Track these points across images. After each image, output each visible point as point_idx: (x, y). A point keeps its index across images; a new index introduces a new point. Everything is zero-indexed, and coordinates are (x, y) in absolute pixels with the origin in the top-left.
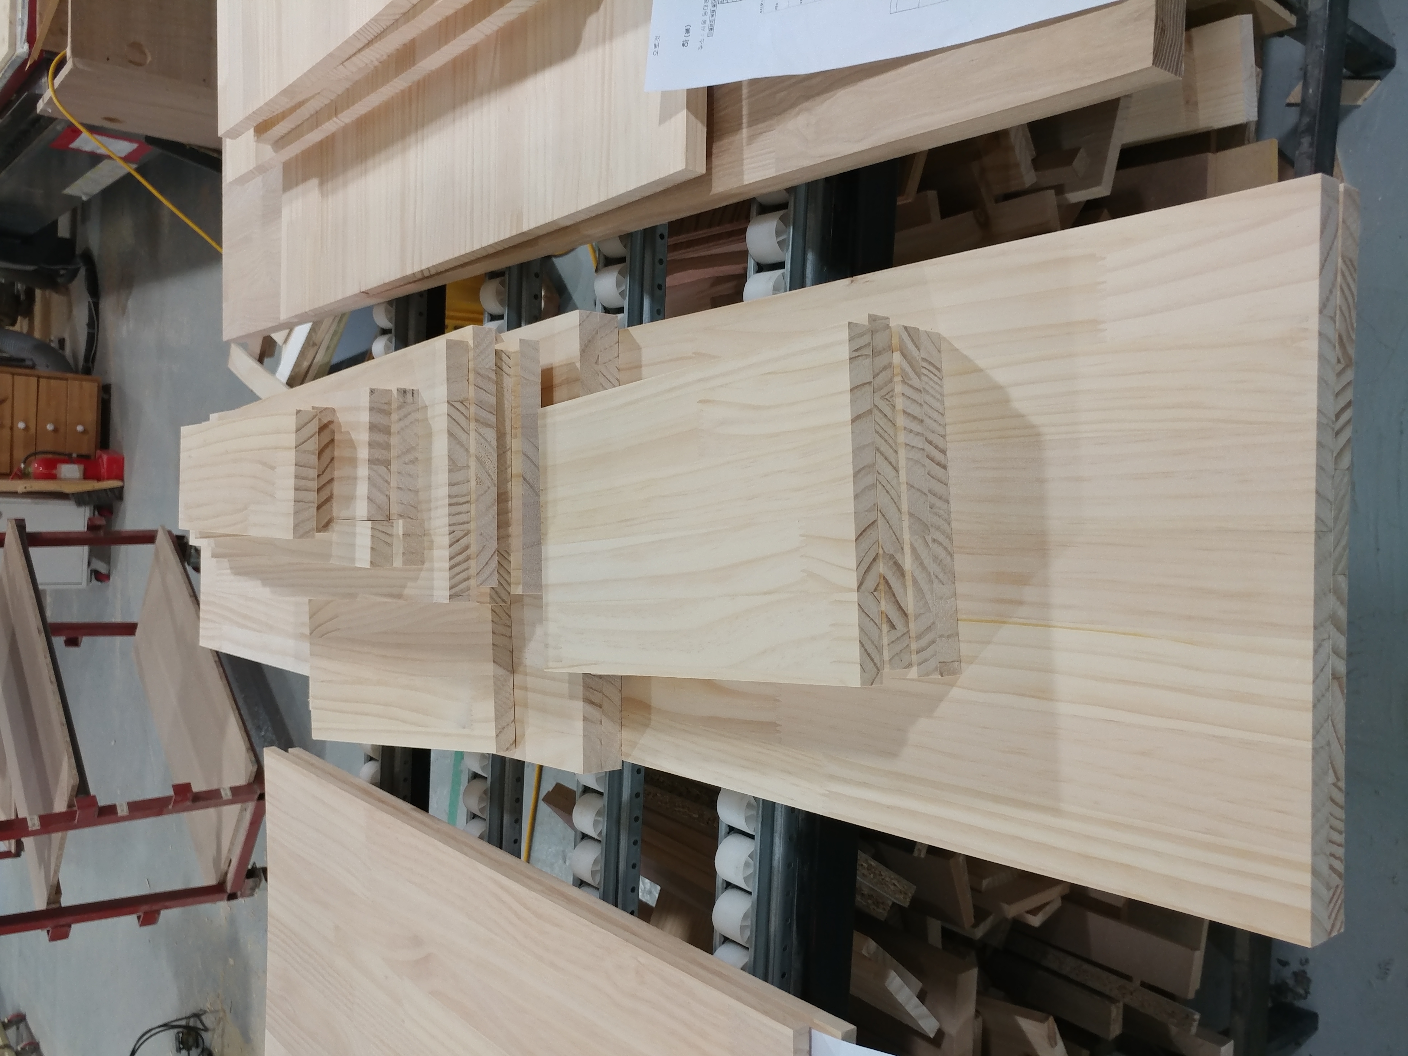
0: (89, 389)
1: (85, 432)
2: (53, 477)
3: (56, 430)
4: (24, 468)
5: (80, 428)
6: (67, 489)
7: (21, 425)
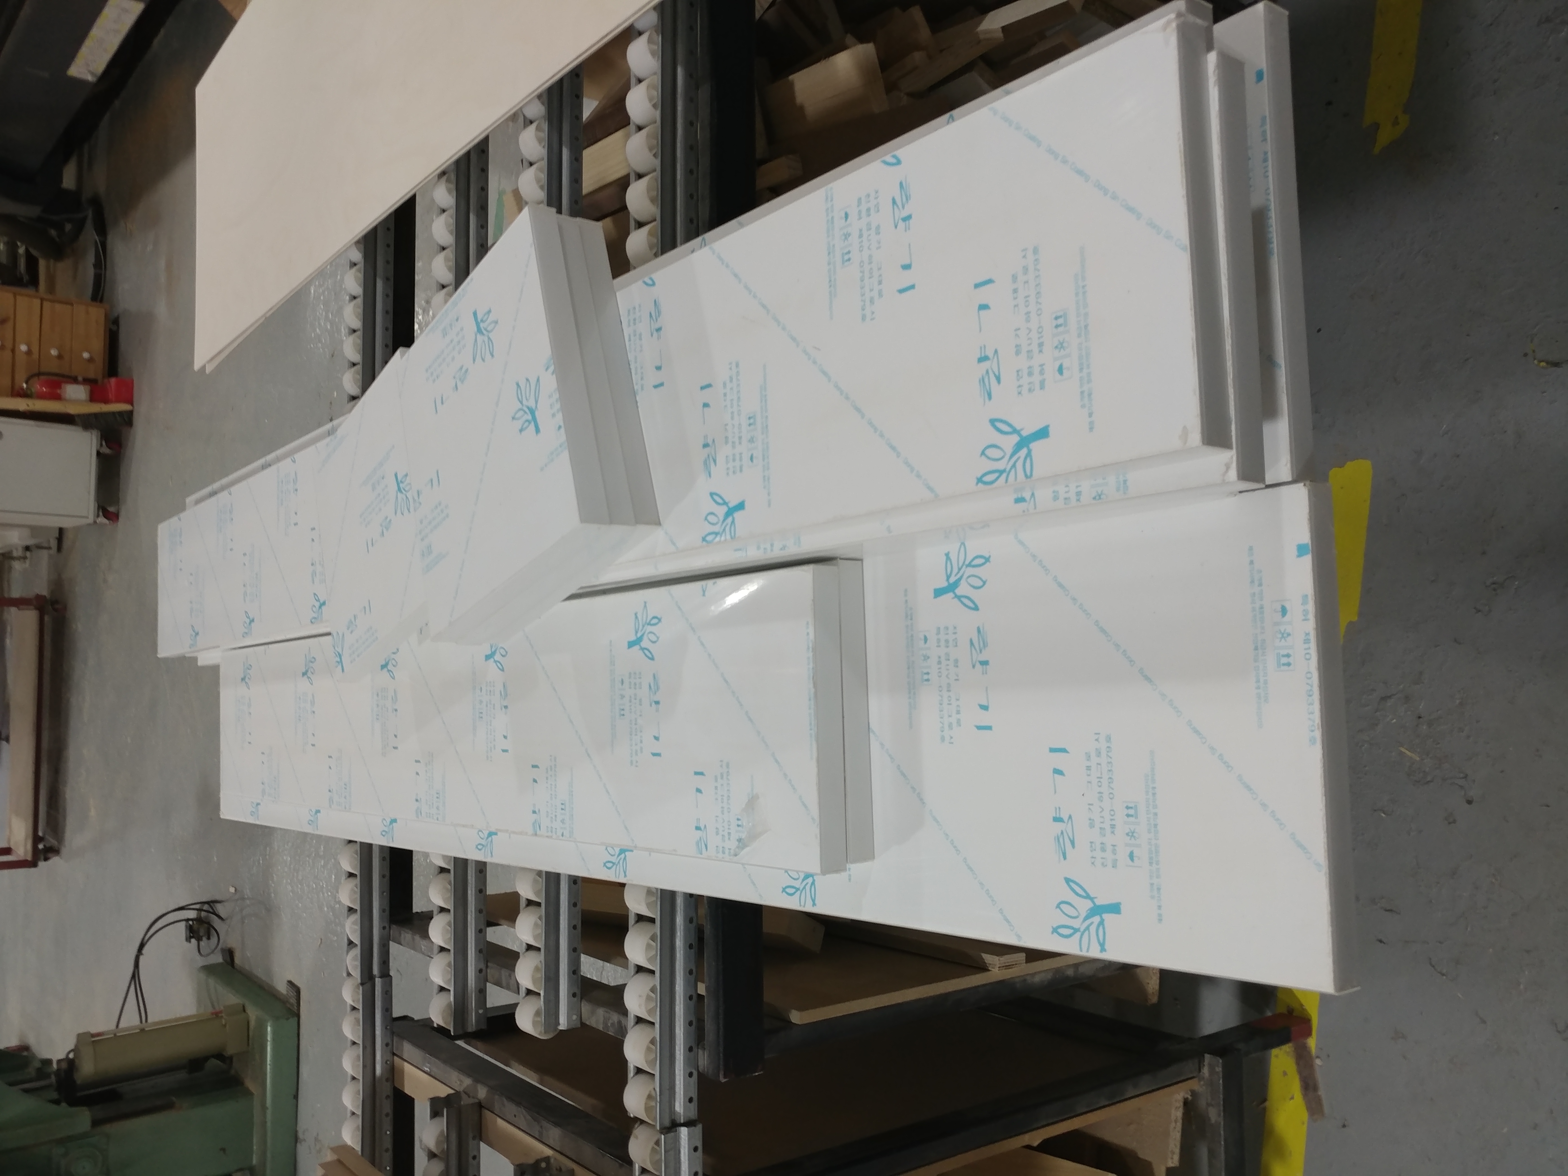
0: (97, 314)
1: (91, 360)
2: (58, 397)
3: (60, 357)
4: (27, 388)
5: (86, 355)
6: (72, 410)
7: (24, 348)
